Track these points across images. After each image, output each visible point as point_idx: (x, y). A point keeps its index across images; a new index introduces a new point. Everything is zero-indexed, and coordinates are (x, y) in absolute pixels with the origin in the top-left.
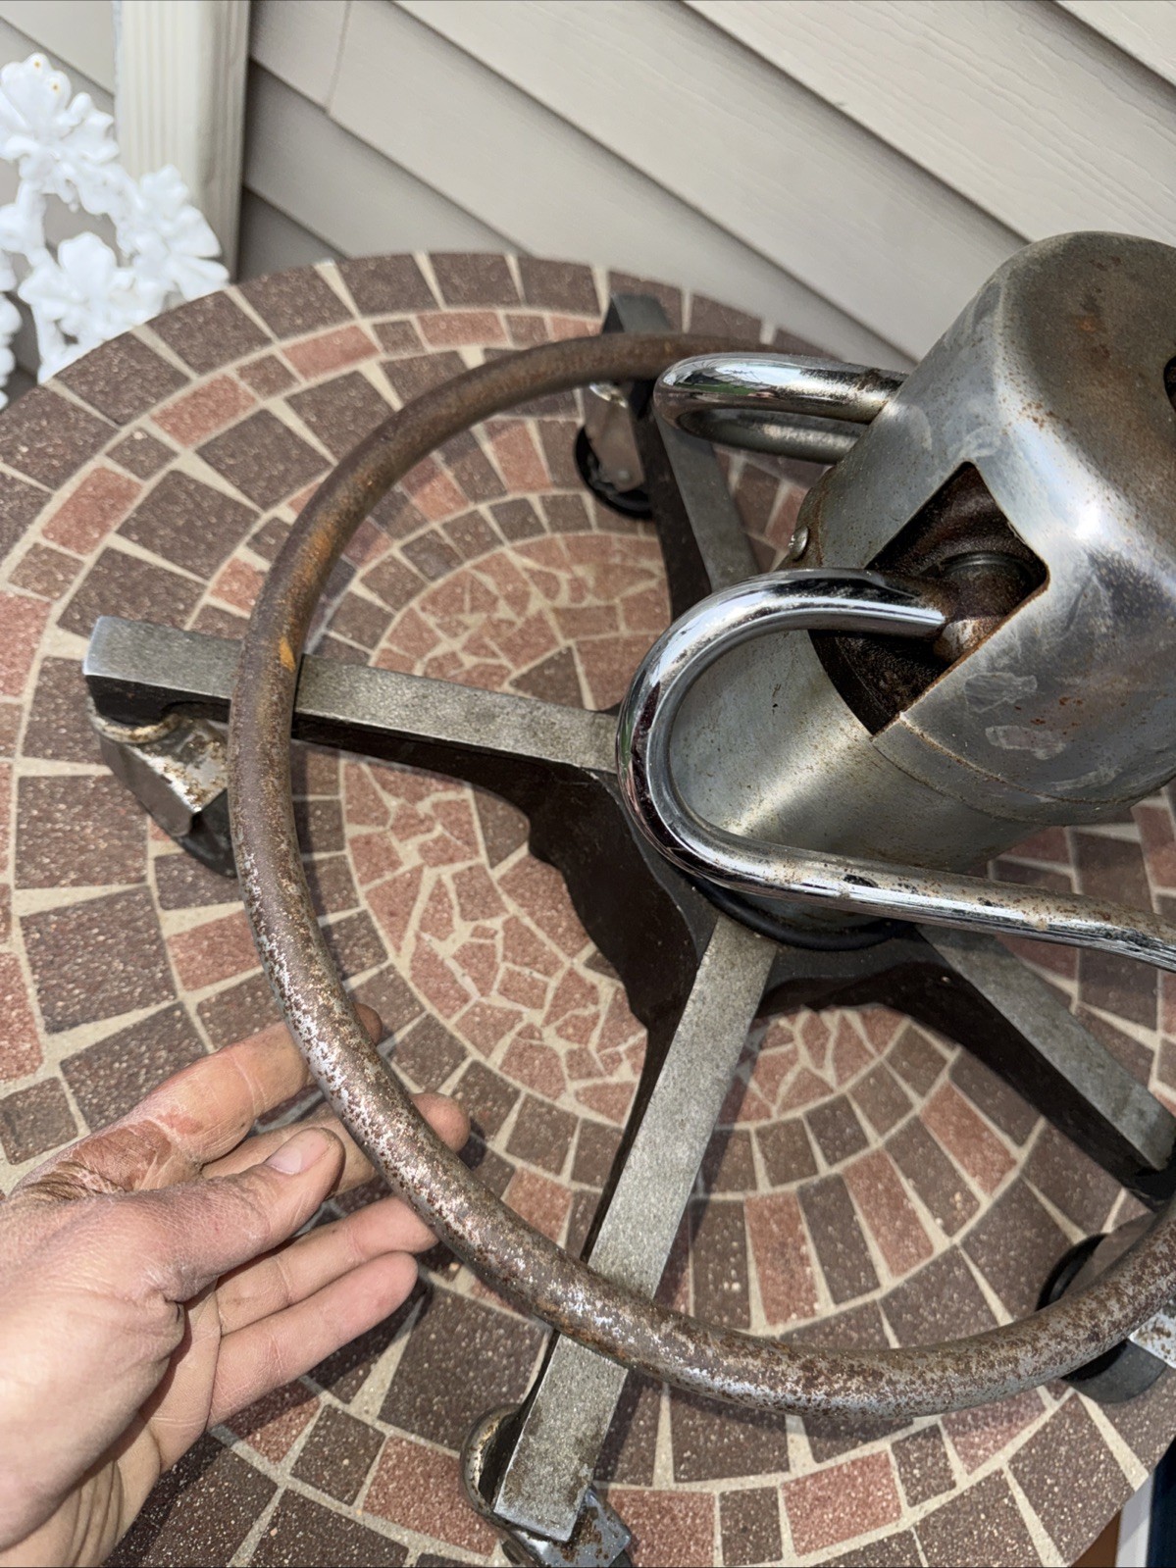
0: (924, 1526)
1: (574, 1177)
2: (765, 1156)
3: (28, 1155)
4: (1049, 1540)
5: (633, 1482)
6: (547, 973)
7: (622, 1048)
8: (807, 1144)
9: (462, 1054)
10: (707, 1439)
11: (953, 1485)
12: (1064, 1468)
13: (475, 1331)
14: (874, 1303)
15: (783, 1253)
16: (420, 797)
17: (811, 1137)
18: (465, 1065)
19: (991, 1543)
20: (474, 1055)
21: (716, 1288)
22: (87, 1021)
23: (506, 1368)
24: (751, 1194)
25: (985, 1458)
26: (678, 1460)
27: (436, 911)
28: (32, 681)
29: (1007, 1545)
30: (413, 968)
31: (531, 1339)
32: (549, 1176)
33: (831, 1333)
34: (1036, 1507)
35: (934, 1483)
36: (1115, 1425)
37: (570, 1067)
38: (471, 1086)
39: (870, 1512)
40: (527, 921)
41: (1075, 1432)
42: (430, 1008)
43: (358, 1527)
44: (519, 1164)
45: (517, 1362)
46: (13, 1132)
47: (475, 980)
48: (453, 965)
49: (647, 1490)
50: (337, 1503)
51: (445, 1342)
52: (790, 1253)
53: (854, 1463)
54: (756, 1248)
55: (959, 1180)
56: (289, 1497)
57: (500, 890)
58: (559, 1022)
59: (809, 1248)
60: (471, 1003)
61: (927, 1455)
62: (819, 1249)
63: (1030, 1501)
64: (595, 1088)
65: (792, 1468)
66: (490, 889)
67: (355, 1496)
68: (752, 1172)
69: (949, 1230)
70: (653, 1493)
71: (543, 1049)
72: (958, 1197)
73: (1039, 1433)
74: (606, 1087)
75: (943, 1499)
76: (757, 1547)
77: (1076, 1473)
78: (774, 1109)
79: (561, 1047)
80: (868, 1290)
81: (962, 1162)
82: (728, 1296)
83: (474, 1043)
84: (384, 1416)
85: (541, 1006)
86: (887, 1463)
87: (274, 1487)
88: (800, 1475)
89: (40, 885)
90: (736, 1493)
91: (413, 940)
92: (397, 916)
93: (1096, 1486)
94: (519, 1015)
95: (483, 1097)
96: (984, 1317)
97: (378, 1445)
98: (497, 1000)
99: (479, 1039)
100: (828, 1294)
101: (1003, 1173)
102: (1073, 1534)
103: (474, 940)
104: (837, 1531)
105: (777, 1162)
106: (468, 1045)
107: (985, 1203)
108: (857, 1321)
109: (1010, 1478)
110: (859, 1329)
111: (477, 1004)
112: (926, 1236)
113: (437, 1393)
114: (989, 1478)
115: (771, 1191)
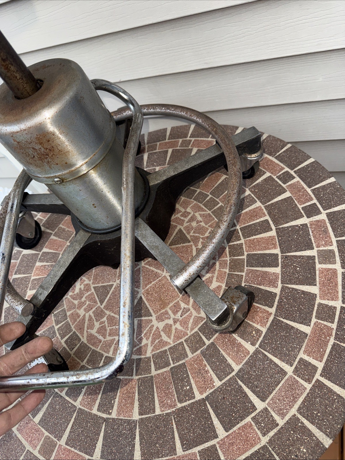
0: (270, 442)
1: (136, 375)
2: (189, 347)
4: (321, 433)
5: (170, 456)
7: (142, 335)
8: (201, 337)
9: (103, 355)
10: (190, 436)
11: (278, 425)
13: (119, 427)
14: (234, 376)
15: (200, 372)
16: (82, 297)
17: (201, 335)
18: (104, 358)
19: (298, 440)
20: (106, 355)
21: (182, 391)
23: (129, 434)
24: (187, 359)
25: (287, 412)
26: (183, 445)
27: (90, 323)
30: (87, 340)
31: (134, 424)
32: (130, 377)
33: (221, 391)
34: (312, 423)
35: (270, 426)
39: (249, 443)
40: (112, 314)
41: (321, 392)
42: (93, 348)
44: (121, 377)
45: (132, 431)
47: (102, 336)
48: (96, 335)
49: (175, 457)
51: (112, 432)
52: (202, 371)
53: (239, 429)
54: (191, 374)
55: (253, 327)
57: (104, 310)
59: (208, 368)
60: (102, 342)
61: (265, 418)
62: (211, 367)
63: (309, 421)
64: (138, 349)
65: (219, 437)
66: (102, 311)
68: (186, 352)
69: (253, 344)
70: (177, 457)
72: (254, 333)
73: (306, 397)
74: (140, 347)
75: (275, 431)
78: (188, 332)
80: (230, 373)
81: (252, 321)
82: (186, 391)
83: (105, 352)
84: (102, 457)
86: (251, 425)
88: (222, 438)
90: (203, 449)
91: (86, 333)
92: (81, 329)
93: (336, 408)
94: (114, 339)
96: (273, 367)
98: (108, 338)
100: (217, 379)
101: (268, 319)
102: (331, 428)
103: (100, 326)
104: (239, 452)
105: (192, 347)
106: (103, 353)
107: (264, 330)
108: (229, 384)
109: (299, 416)
110: (230, 386)
111: (104, 341)
112: (246, 349)
113: (113, 447)
114: (291, 418)
115: (193, 356)
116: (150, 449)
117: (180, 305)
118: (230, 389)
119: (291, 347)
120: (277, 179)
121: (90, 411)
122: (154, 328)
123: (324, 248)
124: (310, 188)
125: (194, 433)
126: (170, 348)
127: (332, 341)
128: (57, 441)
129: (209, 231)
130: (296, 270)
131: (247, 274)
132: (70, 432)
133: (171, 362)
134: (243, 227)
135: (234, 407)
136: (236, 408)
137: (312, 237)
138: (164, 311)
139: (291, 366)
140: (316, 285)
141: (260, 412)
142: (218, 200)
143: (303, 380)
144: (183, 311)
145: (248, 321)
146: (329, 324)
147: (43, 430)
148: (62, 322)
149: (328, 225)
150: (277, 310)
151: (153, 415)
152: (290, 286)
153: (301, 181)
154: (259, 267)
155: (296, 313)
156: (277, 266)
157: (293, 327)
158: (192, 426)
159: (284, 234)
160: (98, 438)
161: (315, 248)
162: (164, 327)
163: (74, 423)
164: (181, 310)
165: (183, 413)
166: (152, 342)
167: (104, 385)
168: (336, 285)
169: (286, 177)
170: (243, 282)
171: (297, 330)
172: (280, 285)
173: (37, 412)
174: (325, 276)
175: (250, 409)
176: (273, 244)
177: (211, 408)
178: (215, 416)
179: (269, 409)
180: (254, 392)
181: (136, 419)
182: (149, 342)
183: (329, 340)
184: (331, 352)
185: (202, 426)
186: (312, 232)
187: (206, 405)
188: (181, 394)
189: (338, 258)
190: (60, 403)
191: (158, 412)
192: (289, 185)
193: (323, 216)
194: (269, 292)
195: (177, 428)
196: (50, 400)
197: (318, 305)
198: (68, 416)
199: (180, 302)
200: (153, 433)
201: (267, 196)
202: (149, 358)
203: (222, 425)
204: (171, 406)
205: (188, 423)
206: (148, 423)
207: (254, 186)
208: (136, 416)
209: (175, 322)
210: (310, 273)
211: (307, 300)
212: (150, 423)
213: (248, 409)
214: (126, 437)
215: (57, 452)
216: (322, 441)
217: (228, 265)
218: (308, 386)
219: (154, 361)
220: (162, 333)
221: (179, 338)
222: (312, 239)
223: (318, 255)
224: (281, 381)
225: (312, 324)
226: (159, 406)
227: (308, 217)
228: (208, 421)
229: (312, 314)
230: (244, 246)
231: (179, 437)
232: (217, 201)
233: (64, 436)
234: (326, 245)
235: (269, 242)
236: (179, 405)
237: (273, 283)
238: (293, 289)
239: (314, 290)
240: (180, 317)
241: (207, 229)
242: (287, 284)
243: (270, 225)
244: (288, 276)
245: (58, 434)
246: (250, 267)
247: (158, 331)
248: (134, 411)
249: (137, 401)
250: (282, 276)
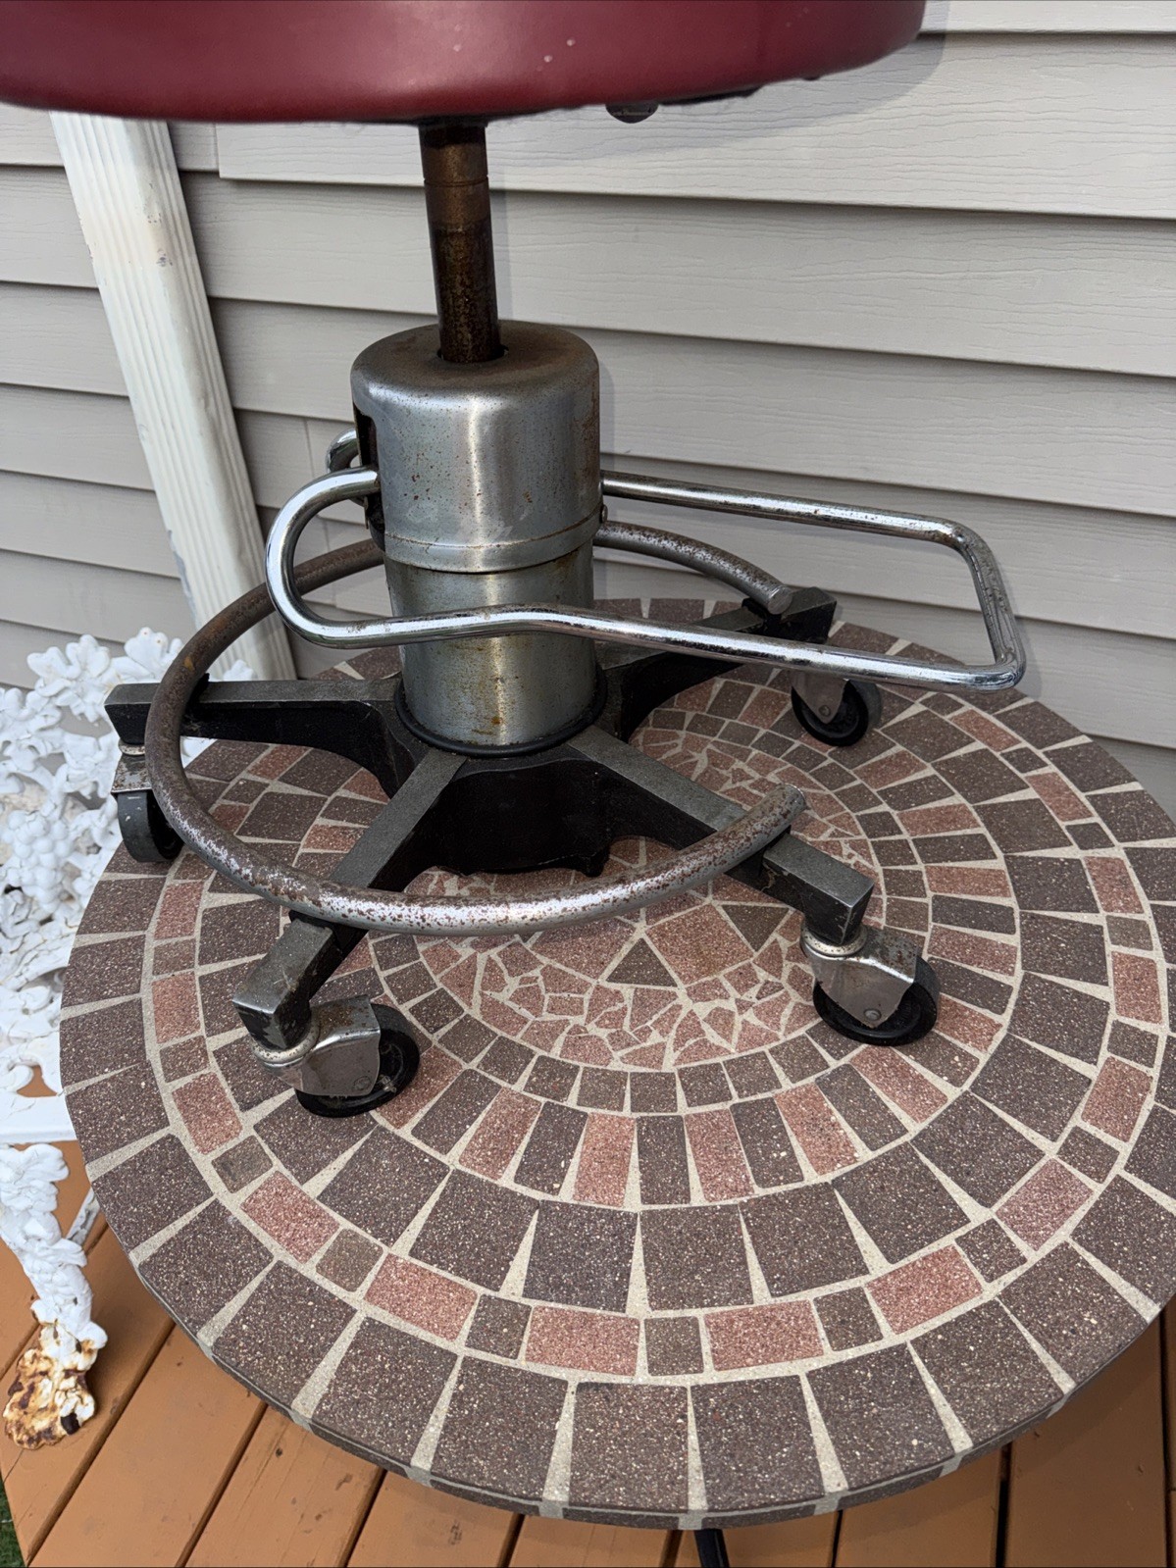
0: (1007, 1294)
1: (633, 1110)
2: (783, 1066)
3: (242, 1185)
4: (1133, 1289)
5: (736, 1304)
6: (580, 992)
7: (649, 1024)
8: (816, 1050)
9: (531, 1054)
10: (791, 1263)
11: (1023, 1260)
12: (1126, 1232)
13: (583, 1224)
14: (907, 1144)
15: (816, 1125)
17: (816, 1045)
18: (534, 1060)
19: (1076, 1298)
20: (539, 1052)
21: (768, 1159)
22: (267, 1098)
23: (612, 1244)
24: (777, 1091)
25: (1048, 1237)
26: (770, 1282)
27: (491, 976)
28: (199, 924)
29: (1092, 1298)
30: (483, 1013)
31: (628, 1221)
32: (615, 1113)
33: (874, 1171)
34: (1110, 1265)
35: (1004, 1262)
36: (1166, 1193)
37: (613, 1044)
38: (542, 1071)
39: (954, 1295)
40: (558, 966)
41: (1128, 1204)
42: (500, 1033)
43: (524, 1373)
44: (589, 1110)
45: (621, 1238)
46: (230, 1174)
47: (528, 1009)
48: (511, 1004)
49: (750, 1307)
50: (504, 1359)
51: (561, 1236)
52: (822, 1124)
53: (925, 1258)
54: (792, 1125)
55: (954, 1047)
56: (467, 1362)
57: (534, 953)
58: (597, 1019)
59: (837, 1117)
60: (529, 1023)
61: (991, 1243)
62: (845, 1116)
63: (1103, 1261)
64: (636, 1051)
65: (872, 1272)
66: (527, 954)
67: (517, 1352)
68: (774, 1077)
69: (955, 1082)
70: (755, 1309)
71: (590, 1037)
72: (957, 1058)
73: (1092, 1210)
74: (644, 1049)
75: (1018, 1272)
76: (858, 1333)
77: (1141, 1233)
78: (780, 1034)
79: (603, 1033)
80: (898, 1136)
81: (952, 1035)
82: (778, 1162)
83: (537, 1046)
84: (528, 1292)
85: (582, 1013)
86: (956, 1254)
87: (455, 1357)
88: (880, 1275)
89: (223, 1031)
90: (828, 1296)
91: (479, 997)
92: (465, 987)
93: (1164, 1240)
94: (567, 1022)
95: (552, 1076)
96: (1009, 1136)
97: (527, 1314)
98: (547, 1017)
99: (540, 1043)
100: (864, 1145)
101: (992, 1035)
102: (1156, 1281)
103: (522, 986)
104: (926, 1310)
105: (792, 1067)
106: (533, 1048)
107: (983, 1058)
108: (895, 1159)
109: (1077, 1247)
110: (898, 1164)
111: (534, 1022)
112: (937, 1090)
113: (564, 1271)
114: (1056, 1250)
115: (794, 1086)
116: (677, 1283)
117: (755, 974)
118: (898, 1169)
119: (1052, 1100)
120: (1002, 759)
121: (491, 1181)
122: (683, 1013)
123: (1123, 915)
124: (1083, 791)
125: (801, 1258)
126: (731, 1062)
127: (1150, 1102)
128: (383, 1246)
129: (829, 831)
130: (1059, 948)
131: (936, 937)
132: (426, 1226)
133: (734, 1092)
134: (920, 840)
135: (910, 1210)
136: (915, 1214)
137: (1093, 888)
138: (709, 979)
139: (1054, 1140)
140: (1106, 984)
141: (978, 1228)
142: (851, 772)
143: (1084, 1172)
144: (763, 988)
145: (942, 1034)
146: (1143, 1068)
147: (336, 1216)
148: (399, 964)
149: (1131, 872)
150: (1013, 1020)
151: (684, 1206)
152: (1043, 976)
153: (1061, 774)
154: (964, 926)
155: (1062, 1033)
156: (1011, 931)
157: (1053, 1061)
158: (796, 1242)
159: (1027, 871)
160: (517, 1247)
161: (1102, 911)
162: (710, 1014)
163: (438, 1204)
164: (759, 986)
165: (773, 1210)
166: (679, 1042)
167: (535, 1123)
168: (1155, 991)
169: (1026, 761)
170: (925, 950)
171: (1066, 1067)
172: (1019, 972)
173: (313, 1169)
174: (1128, 970)
175: (953, 1218)
176: (999, 886)
177: (849, 1206)
178: (860, 1225)
179: (1002, 1224)
180: (960, 1183)
181: (633, 1210)
182: (670, 1040)
183: (1143, 1099)
184: (1148, 1124)
185: (826, 1243)
186: (1094, 879)
187: (833, 1198)
188: (763, 1166)
189: (1156, 940)
190: (393, 1152)
191: (698, 1199)
192: (1033, 777)
193: (1117, 851)
194: (992, 980)
195: (754, 1243)
196: (360, 1143)
197: (1113, 1025)
198: (419, 1187)
199: (755, 967)
200: (685, 1249)
201: (980, 789)
202: (669, 1077)
203: (878, 1245)
204: (735, 1191)
205: (786, 1232)
206: (669, 1224)
207: (946, 761)
208: (632, 1201)
209: (742, 1007)
210: (1092, 958)
211: (1087, 1012)
212: (677, 1225)
213: (947, 1218)
214: (604, 1250)
215: (380, 1272)
216: (1135, 1306)
217: (885, 909)
218: (1098, 1189)
219: (683, 1084)
220: (705, 1027)
221: (752, 1043)
222: (1095, 892)
223: (1109, 927)
224: (1030, 1168)
225: (1101, 1061)
226: (700, 1187)
227: (1082, 848)
228: (842, 1234)
229: (1101, 1041)
230: (925, 879)
231: (760, 1263)
232: (848, 774)
233: (405, 1233)
234: (1126, 908)
235: (989, 881)
236: (759, 1192)
237: (1004, 964)
238: (1052, 983)
239: (1104, 993)
240: (754, 1000)
241: (826, 827)
242: (1038, 971)
243: (989, 847)
244: (1039, 955)
245: (384, 1229)
246: (943, 922)
247: (694, 1021)
248: (628, 1191)
249: (637, 1170)
250: (1023, 953)
